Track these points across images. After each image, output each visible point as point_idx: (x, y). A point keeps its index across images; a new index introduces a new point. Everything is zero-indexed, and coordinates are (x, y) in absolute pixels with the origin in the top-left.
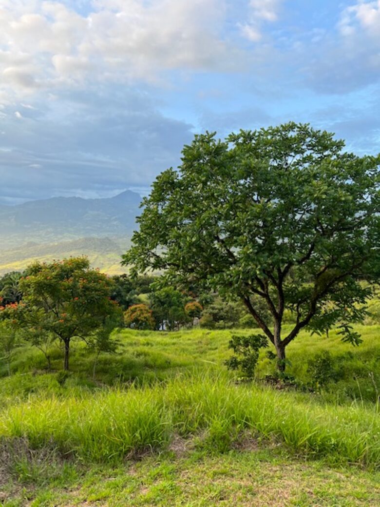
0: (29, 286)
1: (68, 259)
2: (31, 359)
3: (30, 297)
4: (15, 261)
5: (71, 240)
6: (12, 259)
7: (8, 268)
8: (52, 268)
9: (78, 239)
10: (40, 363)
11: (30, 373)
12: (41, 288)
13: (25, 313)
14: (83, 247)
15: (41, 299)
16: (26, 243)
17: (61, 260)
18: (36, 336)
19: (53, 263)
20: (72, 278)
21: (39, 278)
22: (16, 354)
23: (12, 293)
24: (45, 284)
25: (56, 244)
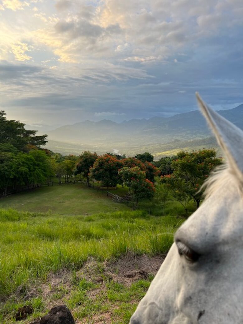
0: (177, 165)
1: (202, 150)
2: (176, 208)
3: (177, 172)
4: (167, 151)
5: (201, 139)
6: (165, 150)
7: (163, 154)
8: (192, 155)
9: (206, 138)
10: (181, 212)
11: (175, 217)
12: (184, 167)
13: (175, 181)
14: (209, 144)
15: (184, 173)
16: (173, 140)
17: (198, 151)
18: (180, 195)
19: (192, 152)
20: (203, 163)
21: (184, 161)
22: (167, 204)
23: (166, 169)
24: (187, 165)
25: (192, 141)
